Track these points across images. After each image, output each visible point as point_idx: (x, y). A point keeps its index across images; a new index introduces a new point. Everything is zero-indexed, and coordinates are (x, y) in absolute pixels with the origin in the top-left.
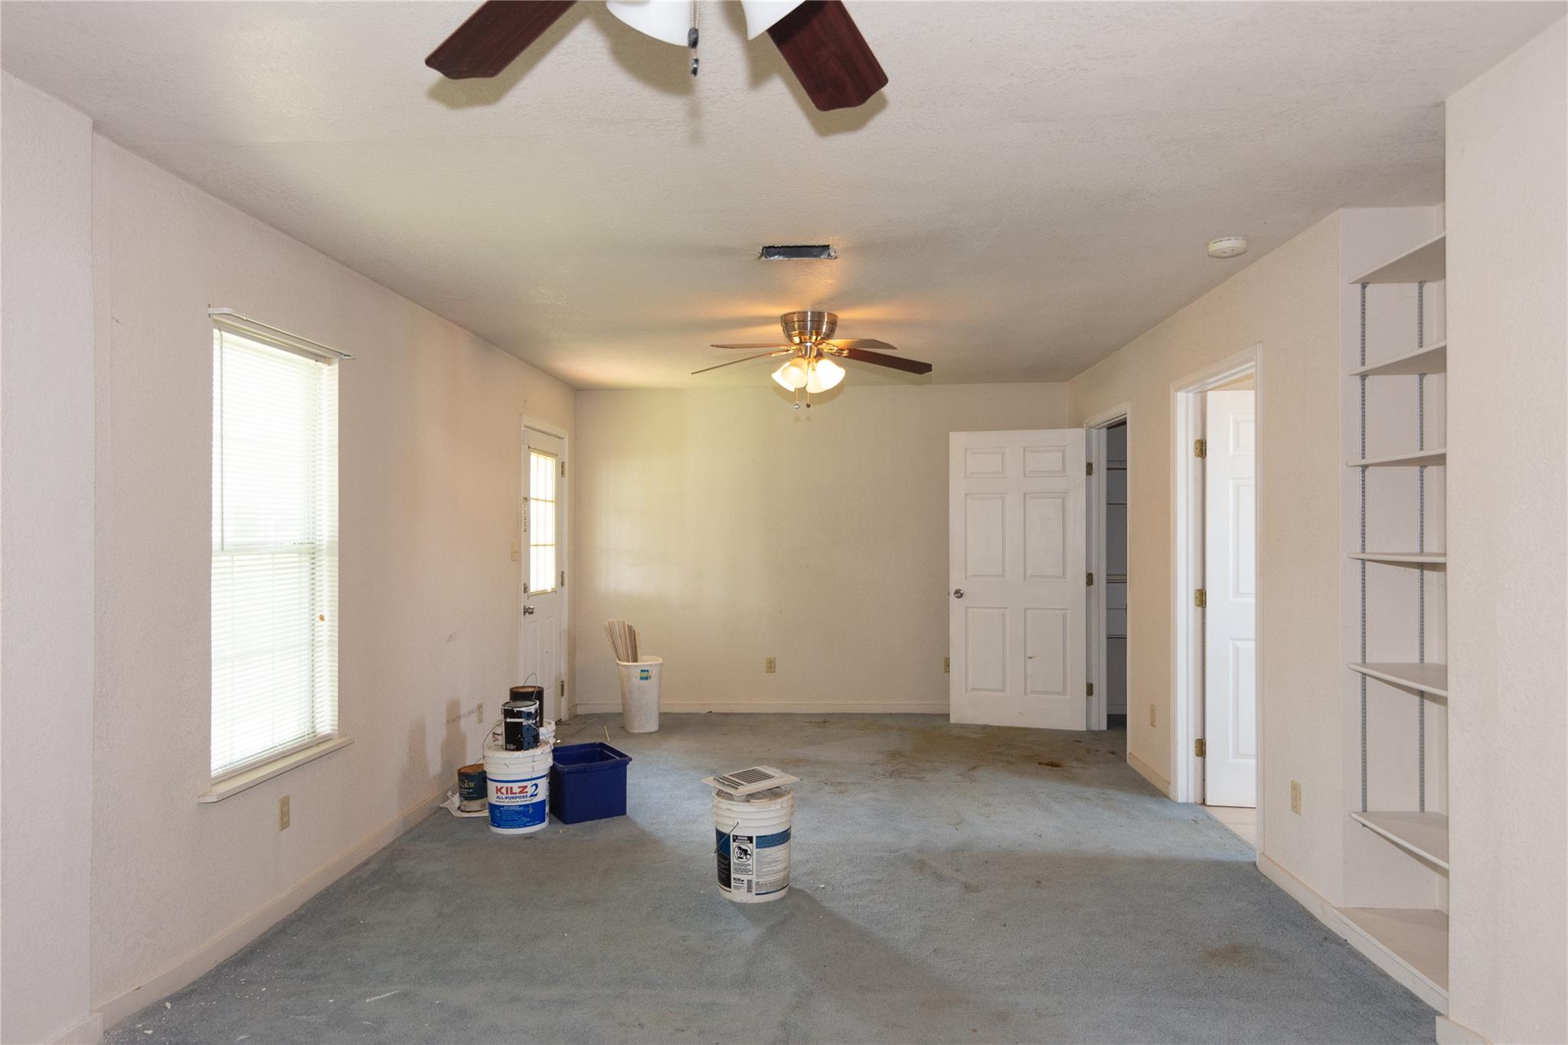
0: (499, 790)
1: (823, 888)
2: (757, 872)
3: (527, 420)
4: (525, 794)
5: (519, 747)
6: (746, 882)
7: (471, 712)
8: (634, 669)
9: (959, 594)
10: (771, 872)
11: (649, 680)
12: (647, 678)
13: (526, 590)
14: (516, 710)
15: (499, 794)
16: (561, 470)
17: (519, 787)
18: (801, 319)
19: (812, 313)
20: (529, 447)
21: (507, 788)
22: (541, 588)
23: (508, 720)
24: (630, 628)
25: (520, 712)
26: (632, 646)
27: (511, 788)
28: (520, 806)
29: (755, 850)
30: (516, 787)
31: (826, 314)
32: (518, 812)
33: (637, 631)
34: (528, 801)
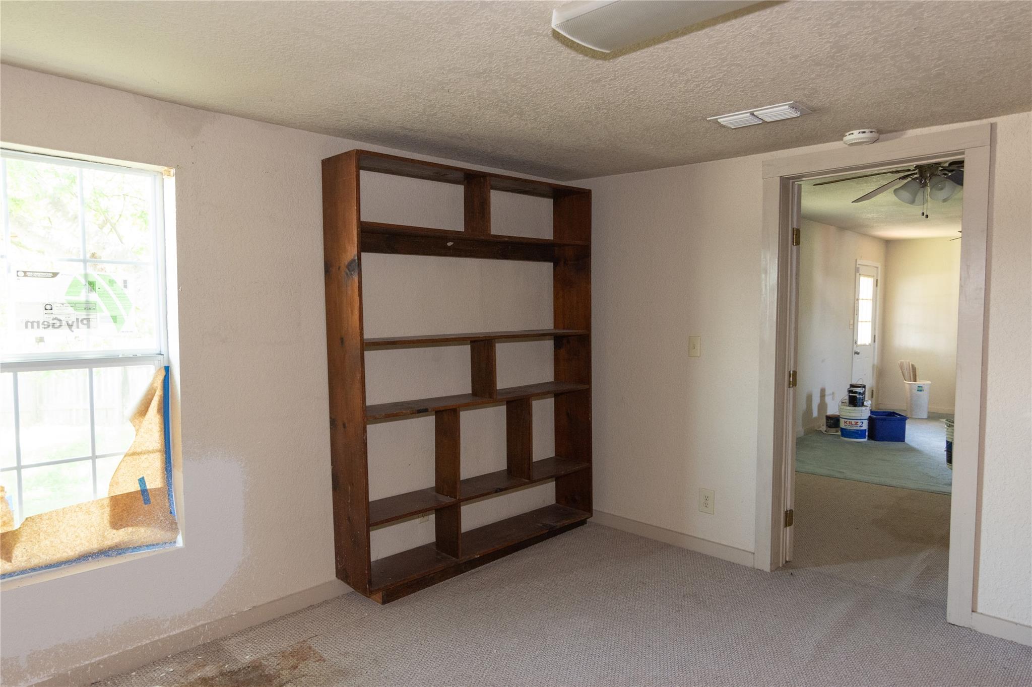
0: (845, 422)
3: (858, 261)
4: (857, 426)
5: (855, 406)
7: (830, 395)
8: (914, 386)
11: (922, 392)
12: (921, 391)
13: (856, 343)
15: (846, 424)
16: (876, 284)
17: (855, 423)
20: (860, 273)
21: (849, 422)
22: (863, 343)
23: (850, 394)
24: (913, 366)
25: (855, 392)
26: (913, 375)
27: (851, 422)
28: (855, 430)
30: (853, 422)
32: (853, 432)
33: (917, 367)
34: (859, 428)
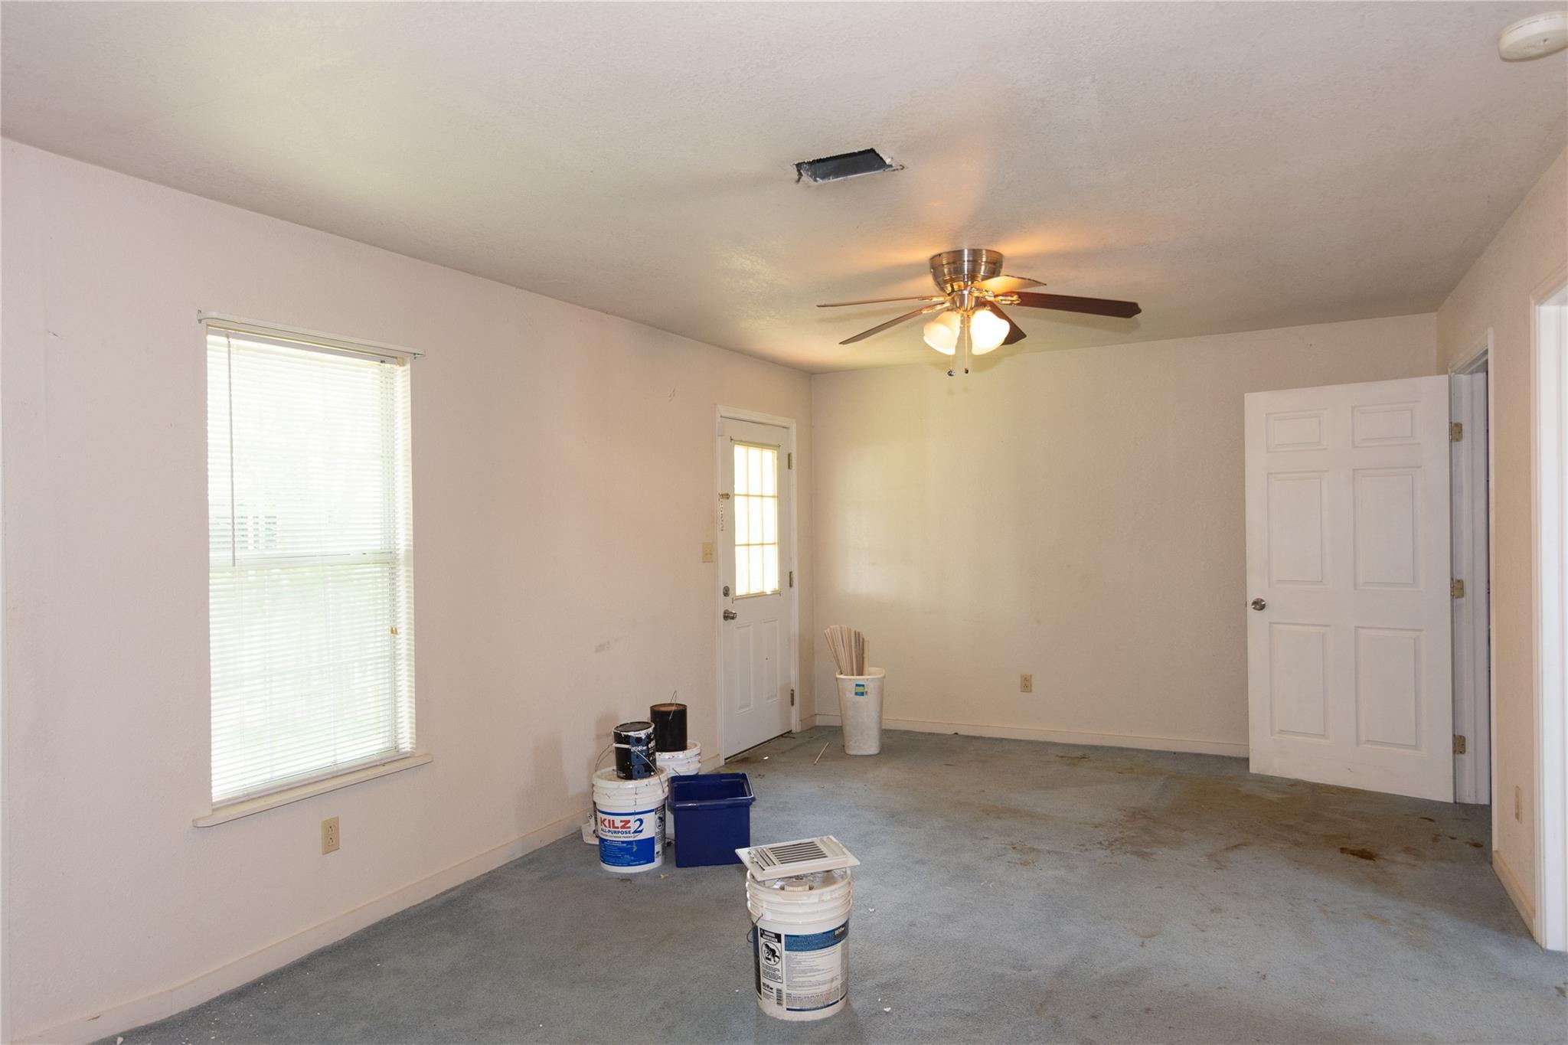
0: (603, 821)
1: (887, 1013)
2: (787, 980)
3: (723, 410)
4: (628, 830)
5: (629, 776)
6: (775, 991)
8: (849, 680)
9: (1259, 605)
10: (807, 984)
11: (865, 697)
12: (863, 694)
13: (727, 592)
14: (623, 734)
15: (603, 827)
16: (787, 462)
17: (621, 821)
18: (951, 261)
19: (969, 250)
20: (731, 440)
21: (609, 820)
22: (754, 590)
23: (618, 746)
24: (858, 635)
25: (628, 737)
26: (857, 657)
27: (613, 821)
28: (623, 842)
29: (785, 953)
30: (618, 820)
31: (984, 252)
32: (621, 849)
33: (866, 639)
34: (632, 838)
